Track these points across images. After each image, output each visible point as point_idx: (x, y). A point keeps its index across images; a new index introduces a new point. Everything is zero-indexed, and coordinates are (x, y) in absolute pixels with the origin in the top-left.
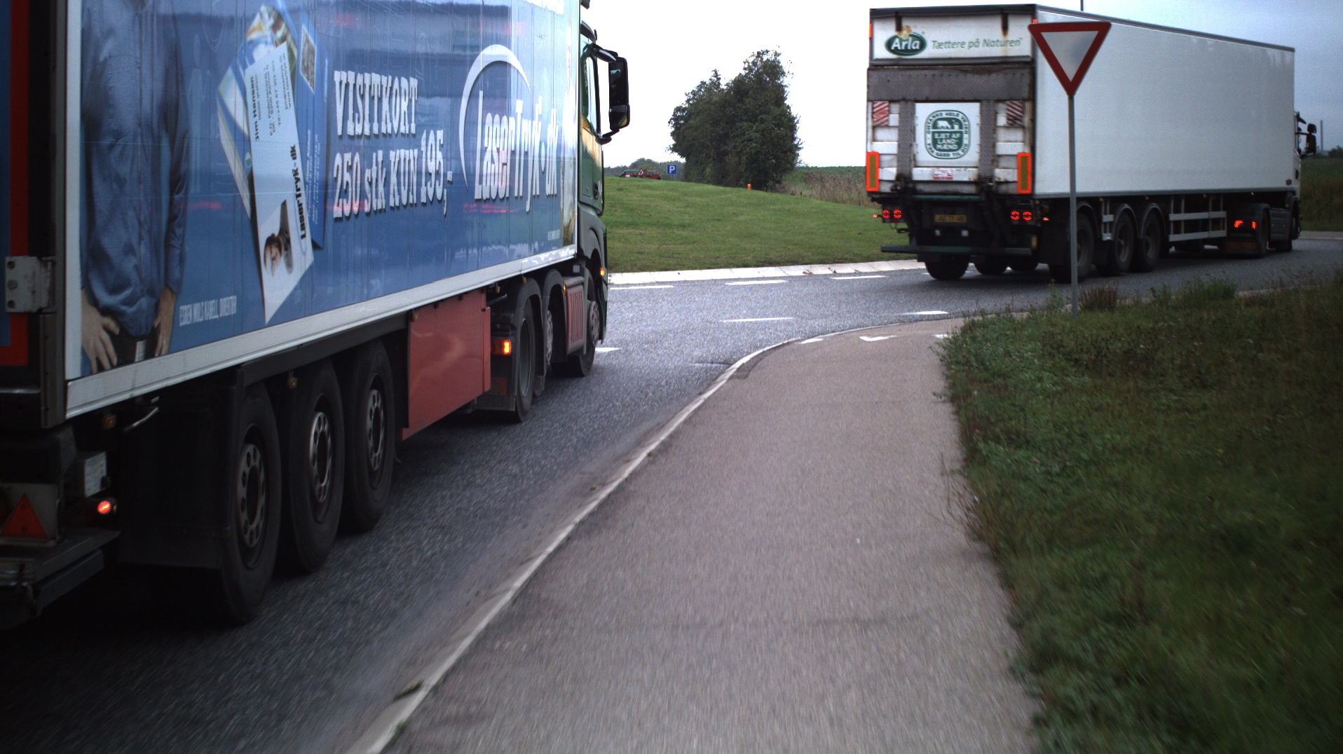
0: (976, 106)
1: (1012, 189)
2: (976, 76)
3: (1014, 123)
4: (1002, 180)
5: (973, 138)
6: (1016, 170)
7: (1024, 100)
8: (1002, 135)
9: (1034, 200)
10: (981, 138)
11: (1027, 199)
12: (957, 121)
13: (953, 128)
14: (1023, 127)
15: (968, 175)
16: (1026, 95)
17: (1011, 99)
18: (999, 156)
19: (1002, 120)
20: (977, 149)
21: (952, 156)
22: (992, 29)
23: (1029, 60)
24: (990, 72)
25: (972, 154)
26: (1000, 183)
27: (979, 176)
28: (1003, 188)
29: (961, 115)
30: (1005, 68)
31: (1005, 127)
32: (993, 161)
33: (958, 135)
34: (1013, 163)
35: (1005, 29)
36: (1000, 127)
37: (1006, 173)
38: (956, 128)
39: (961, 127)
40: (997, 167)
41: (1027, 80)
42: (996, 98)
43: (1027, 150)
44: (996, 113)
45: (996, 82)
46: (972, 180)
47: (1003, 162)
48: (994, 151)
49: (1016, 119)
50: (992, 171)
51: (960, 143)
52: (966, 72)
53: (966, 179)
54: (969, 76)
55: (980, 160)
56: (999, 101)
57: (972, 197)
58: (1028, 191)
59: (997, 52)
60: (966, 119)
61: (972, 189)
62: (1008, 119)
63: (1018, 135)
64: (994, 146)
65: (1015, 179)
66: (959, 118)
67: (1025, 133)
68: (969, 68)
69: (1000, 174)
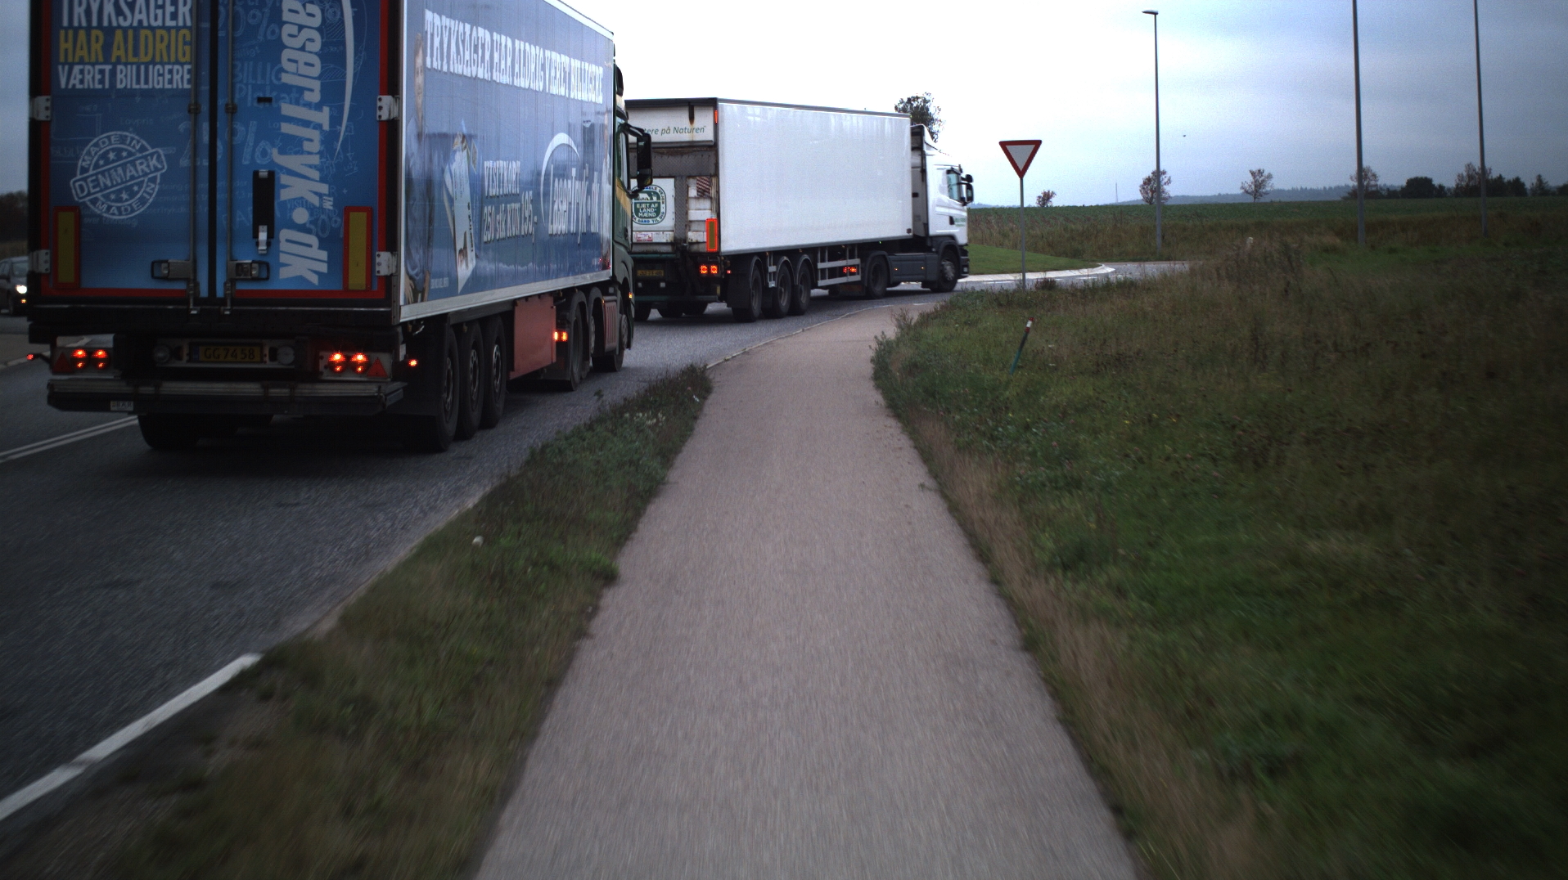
0: (671, 181)
1: (703, 248)
2: (670, 157)
3: (703, 194)
4: (694, 241)
5: (669, 207)
6: (705, 233)
7: (711, 176)
8: (693, 204)
9: (720, 256)
10: (676, 206)
11: (714, 256)
12: (655, 193)
13: (652, 199)
14: (711, 198)
15: (666, 237)
16: (712, 172)
17: (700, 176)
18: (691, 221)
19: (693, 192)
20: (673, 216)
21: (651, 222)
22: (680, 119)
23: (712, 144)
24: (682, 154)
25: (669, 221)
26: (692, 244)
27: (675, 238)
28: (695, 248)
29: (658, 189)
30: (695, 151)
31: (695, 198)
32: (686, 226)
33: (656, 205)
34: (703, 227)
35: (692, 119)
36: (692, 198)
37: (697, 236)
38: (655, 199)
39: (658, 198)
40: (690, 230)
41: (713, 160)
42: (688, 174)
43: (714, 217)
44: (688, 187)
45: (688, 161)
46: (669, 241)
47: (694, 226)
48: (687, 218)
49: (705, 191)
50: (686, 234)
51: (658, 211)
52: (662, 154)
53: (664, 241)
54: (665, 157)
55: (675, 225)
56: (690, 177)
57: (669, 255)
58: (716, 250)
59: (685, 137)
60: (662, 191)
61: (669, 249)
62: (698, 191)
63: (707, 204)
64: (687, 213)
65: (705, 240)
66: (657, 191)
67: (712, 202)
68: (665, 151)
69: (692, 236)
